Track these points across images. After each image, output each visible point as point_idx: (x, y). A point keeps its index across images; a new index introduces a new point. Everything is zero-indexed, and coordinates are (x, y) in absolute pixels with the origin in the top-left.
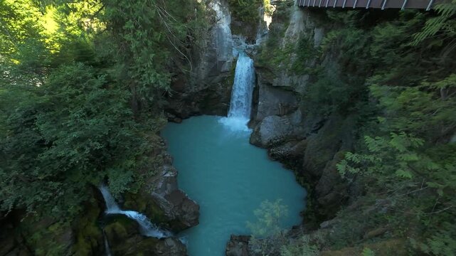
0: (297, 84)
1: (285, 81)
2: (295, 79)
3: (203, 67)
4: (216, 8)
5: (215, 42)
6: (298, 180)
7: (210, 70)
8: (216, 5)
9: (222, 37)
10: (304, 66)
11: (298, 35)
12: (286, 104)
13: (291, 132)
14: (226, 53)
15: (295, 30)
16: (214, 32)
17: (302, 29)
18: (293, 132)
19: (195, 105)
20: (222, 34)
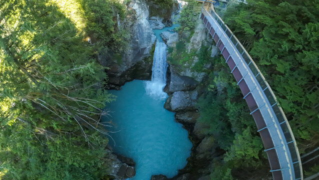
0: (197, 77)
1: (189, 74)
2: (196, 74)
3: (129, 53)
4: (136, 7)
5: (137, 36)
6: (189, 138)
7: (135, 55)
8: (136, 4)
9: (142, 30)
10: (202, 67)
11: (201, 43)
12: (189, 85)
13: (190, 105)
14: (146, 42)
15: (198, 39)
16: (135, 28)
17: (204, 38)
18: (191, 105)
19: (128, 77)
20: (142, 28)
